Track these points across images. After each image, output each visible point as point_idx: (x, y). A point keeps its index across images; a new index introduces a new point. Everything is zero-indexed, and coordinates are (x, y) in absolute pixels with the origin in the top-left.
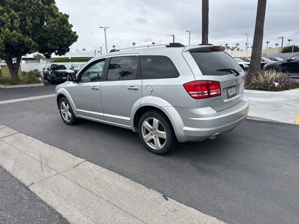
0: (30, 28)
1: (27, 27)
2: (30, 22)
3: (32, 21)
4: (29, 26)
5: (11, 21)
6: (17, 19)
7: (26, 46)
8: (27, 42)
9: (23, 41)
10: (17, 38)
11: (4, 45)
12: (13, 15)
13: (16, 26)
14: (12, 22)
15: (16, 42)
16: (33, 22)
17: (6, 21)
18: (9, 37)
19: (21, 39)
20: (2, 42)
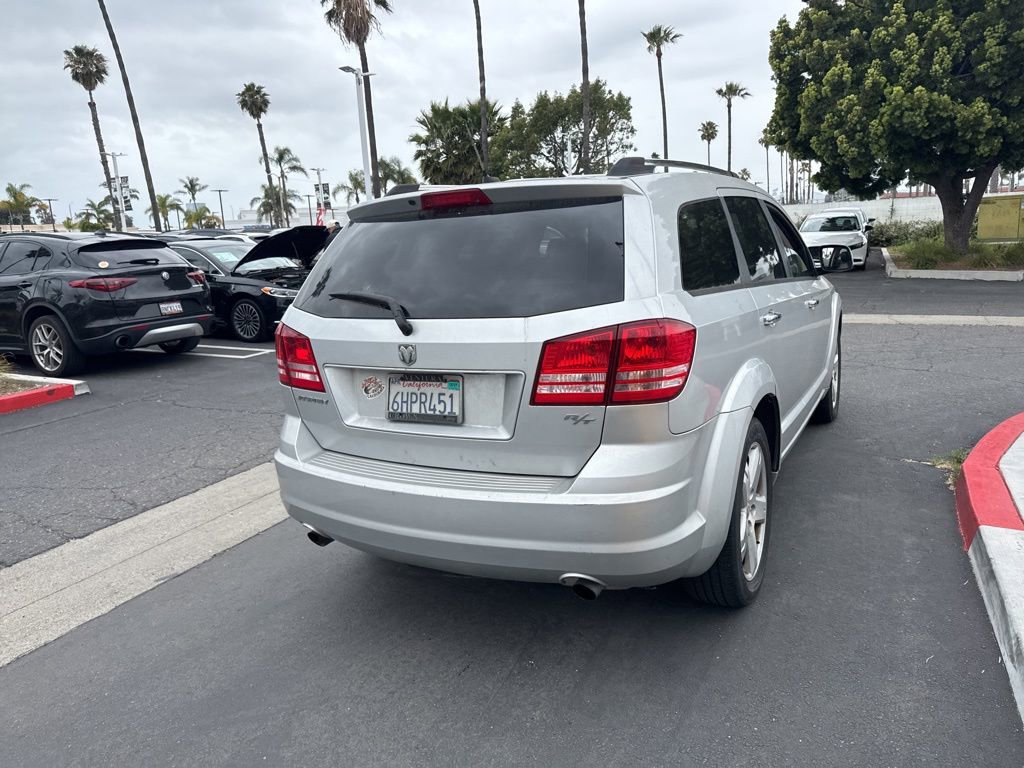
0: (994, 65)
1: (981, 67)
2: (998, 44)
3: (1010, 35)
4: (990, 59)
5: (922, 57)
6: (947, 43)
7: (960, 134)
8: (965, 121)
9: (952, 119)
10: (923, 111)
11: (883, 142)
12: (938, 32)
13: (936, 71)
14: (928, 58)
15: (920, 126)
16: (1010, 40)
17: (905, 61)
18: (897, 113)
19: (942, 114)
20: (879, 132)
